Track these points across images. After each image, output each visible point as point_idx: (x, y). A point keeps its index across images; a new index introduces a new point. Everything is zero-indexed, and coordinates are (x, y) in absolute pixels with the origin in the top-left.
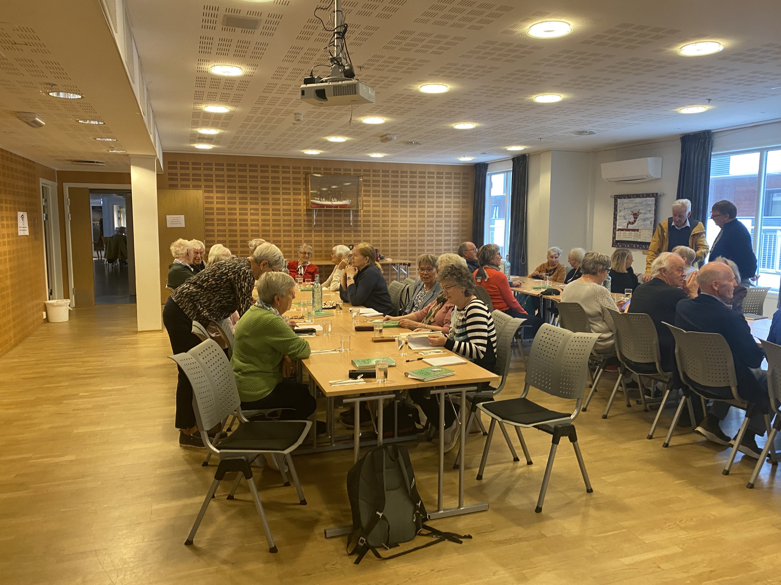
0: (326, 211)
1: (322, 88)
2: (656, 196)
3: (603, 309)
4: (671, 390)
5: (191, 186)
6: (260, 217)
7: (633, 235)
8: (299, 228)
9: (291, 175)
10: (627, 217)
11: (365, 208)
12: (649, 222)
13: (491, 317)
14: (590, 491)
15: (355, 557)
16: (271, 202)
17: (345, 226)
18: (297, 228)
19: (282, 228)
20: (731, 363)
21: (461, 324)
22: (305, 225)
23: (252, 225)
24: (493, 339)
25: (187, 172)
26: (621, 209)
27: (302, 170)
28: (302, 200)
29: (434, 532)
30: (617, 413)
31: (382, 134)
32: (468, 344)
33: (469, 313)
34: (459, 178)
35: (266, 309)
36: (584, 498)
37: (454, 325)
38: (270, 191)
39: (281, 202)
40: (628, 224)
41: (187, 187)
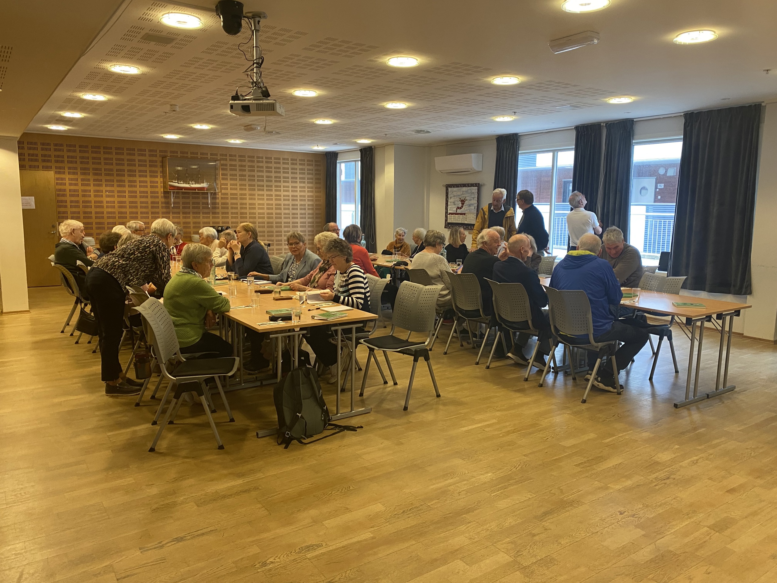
0: (183, 193)
1: (247, 104)
2: (478, 186)
3: (441, 272)
4: (490, 329)
5: (41, 167)
6: (116, 199)
7: (461, 218)
8: (157, 210)
9: (147, 158)
10: (456, 203)
11: (223, 191)
12: (472, 207)
13: (366, 278)
14: (438, 396)
15: (284, 446)
16: (127, 184)
17: (203, 208)
18: (154, 210)
19: (139, 210)
20: (528, 304)
21: (344, 284)
22: (162, 207)
23: (107, 207)
24: (368, 294)
25: (35, 152)
26: (451, 196)
27: (158, 153)
28: (159, 182)
29: (336, 426)
30: (453, 351)
31: (247, 124)
32: (350, 298)
33: (351, 275)
34: (312, 165)
35: (192, 274)
36: (435, 400)
37: (338, 286)
38: (126, 173)
39: (138, 184)
40: (457, 209)
41: (36, 168)
